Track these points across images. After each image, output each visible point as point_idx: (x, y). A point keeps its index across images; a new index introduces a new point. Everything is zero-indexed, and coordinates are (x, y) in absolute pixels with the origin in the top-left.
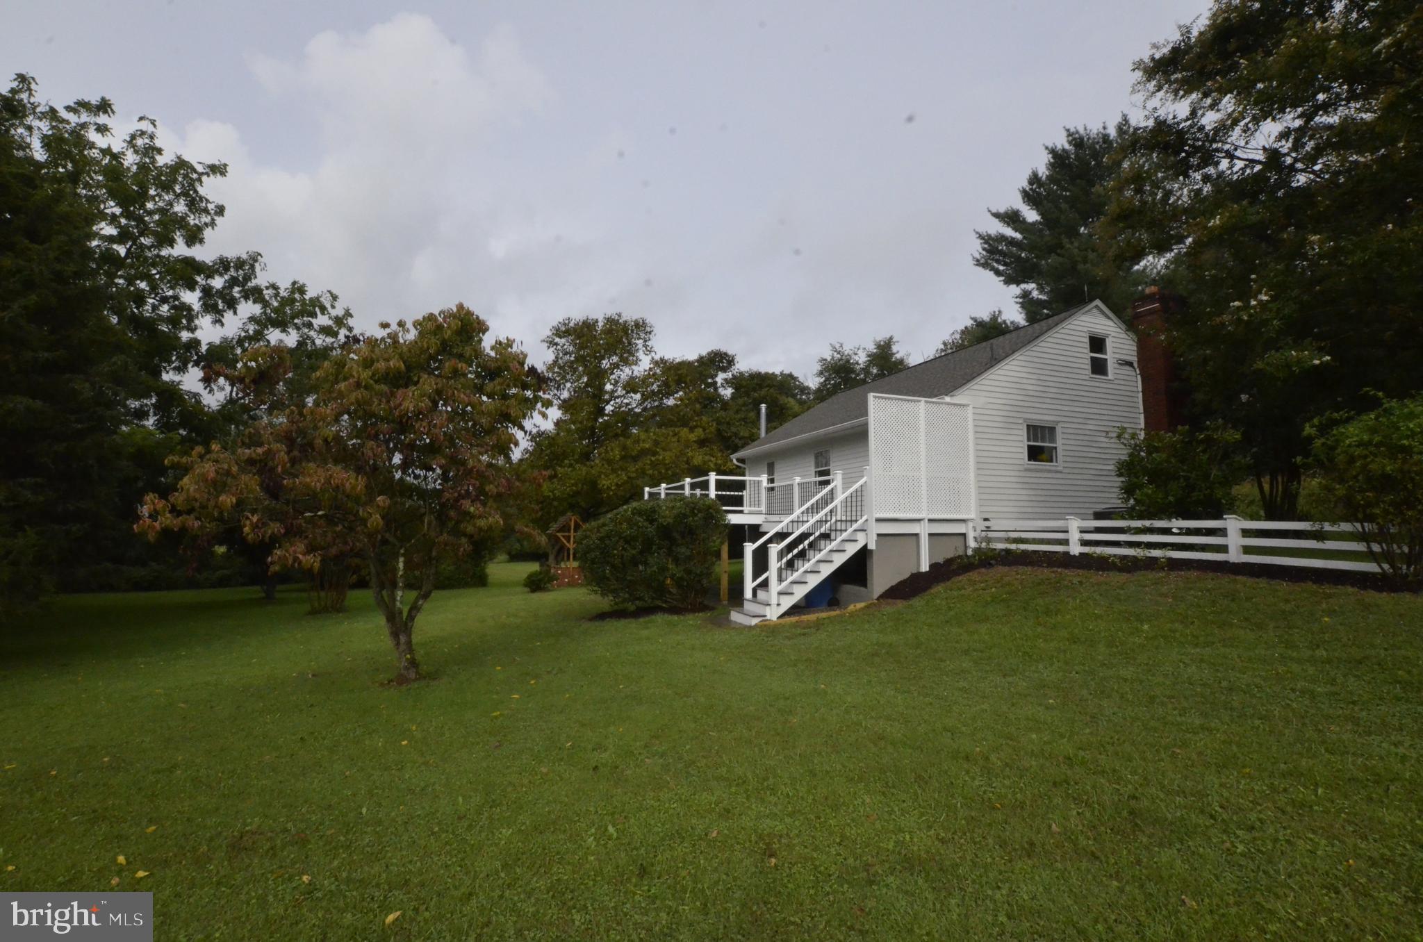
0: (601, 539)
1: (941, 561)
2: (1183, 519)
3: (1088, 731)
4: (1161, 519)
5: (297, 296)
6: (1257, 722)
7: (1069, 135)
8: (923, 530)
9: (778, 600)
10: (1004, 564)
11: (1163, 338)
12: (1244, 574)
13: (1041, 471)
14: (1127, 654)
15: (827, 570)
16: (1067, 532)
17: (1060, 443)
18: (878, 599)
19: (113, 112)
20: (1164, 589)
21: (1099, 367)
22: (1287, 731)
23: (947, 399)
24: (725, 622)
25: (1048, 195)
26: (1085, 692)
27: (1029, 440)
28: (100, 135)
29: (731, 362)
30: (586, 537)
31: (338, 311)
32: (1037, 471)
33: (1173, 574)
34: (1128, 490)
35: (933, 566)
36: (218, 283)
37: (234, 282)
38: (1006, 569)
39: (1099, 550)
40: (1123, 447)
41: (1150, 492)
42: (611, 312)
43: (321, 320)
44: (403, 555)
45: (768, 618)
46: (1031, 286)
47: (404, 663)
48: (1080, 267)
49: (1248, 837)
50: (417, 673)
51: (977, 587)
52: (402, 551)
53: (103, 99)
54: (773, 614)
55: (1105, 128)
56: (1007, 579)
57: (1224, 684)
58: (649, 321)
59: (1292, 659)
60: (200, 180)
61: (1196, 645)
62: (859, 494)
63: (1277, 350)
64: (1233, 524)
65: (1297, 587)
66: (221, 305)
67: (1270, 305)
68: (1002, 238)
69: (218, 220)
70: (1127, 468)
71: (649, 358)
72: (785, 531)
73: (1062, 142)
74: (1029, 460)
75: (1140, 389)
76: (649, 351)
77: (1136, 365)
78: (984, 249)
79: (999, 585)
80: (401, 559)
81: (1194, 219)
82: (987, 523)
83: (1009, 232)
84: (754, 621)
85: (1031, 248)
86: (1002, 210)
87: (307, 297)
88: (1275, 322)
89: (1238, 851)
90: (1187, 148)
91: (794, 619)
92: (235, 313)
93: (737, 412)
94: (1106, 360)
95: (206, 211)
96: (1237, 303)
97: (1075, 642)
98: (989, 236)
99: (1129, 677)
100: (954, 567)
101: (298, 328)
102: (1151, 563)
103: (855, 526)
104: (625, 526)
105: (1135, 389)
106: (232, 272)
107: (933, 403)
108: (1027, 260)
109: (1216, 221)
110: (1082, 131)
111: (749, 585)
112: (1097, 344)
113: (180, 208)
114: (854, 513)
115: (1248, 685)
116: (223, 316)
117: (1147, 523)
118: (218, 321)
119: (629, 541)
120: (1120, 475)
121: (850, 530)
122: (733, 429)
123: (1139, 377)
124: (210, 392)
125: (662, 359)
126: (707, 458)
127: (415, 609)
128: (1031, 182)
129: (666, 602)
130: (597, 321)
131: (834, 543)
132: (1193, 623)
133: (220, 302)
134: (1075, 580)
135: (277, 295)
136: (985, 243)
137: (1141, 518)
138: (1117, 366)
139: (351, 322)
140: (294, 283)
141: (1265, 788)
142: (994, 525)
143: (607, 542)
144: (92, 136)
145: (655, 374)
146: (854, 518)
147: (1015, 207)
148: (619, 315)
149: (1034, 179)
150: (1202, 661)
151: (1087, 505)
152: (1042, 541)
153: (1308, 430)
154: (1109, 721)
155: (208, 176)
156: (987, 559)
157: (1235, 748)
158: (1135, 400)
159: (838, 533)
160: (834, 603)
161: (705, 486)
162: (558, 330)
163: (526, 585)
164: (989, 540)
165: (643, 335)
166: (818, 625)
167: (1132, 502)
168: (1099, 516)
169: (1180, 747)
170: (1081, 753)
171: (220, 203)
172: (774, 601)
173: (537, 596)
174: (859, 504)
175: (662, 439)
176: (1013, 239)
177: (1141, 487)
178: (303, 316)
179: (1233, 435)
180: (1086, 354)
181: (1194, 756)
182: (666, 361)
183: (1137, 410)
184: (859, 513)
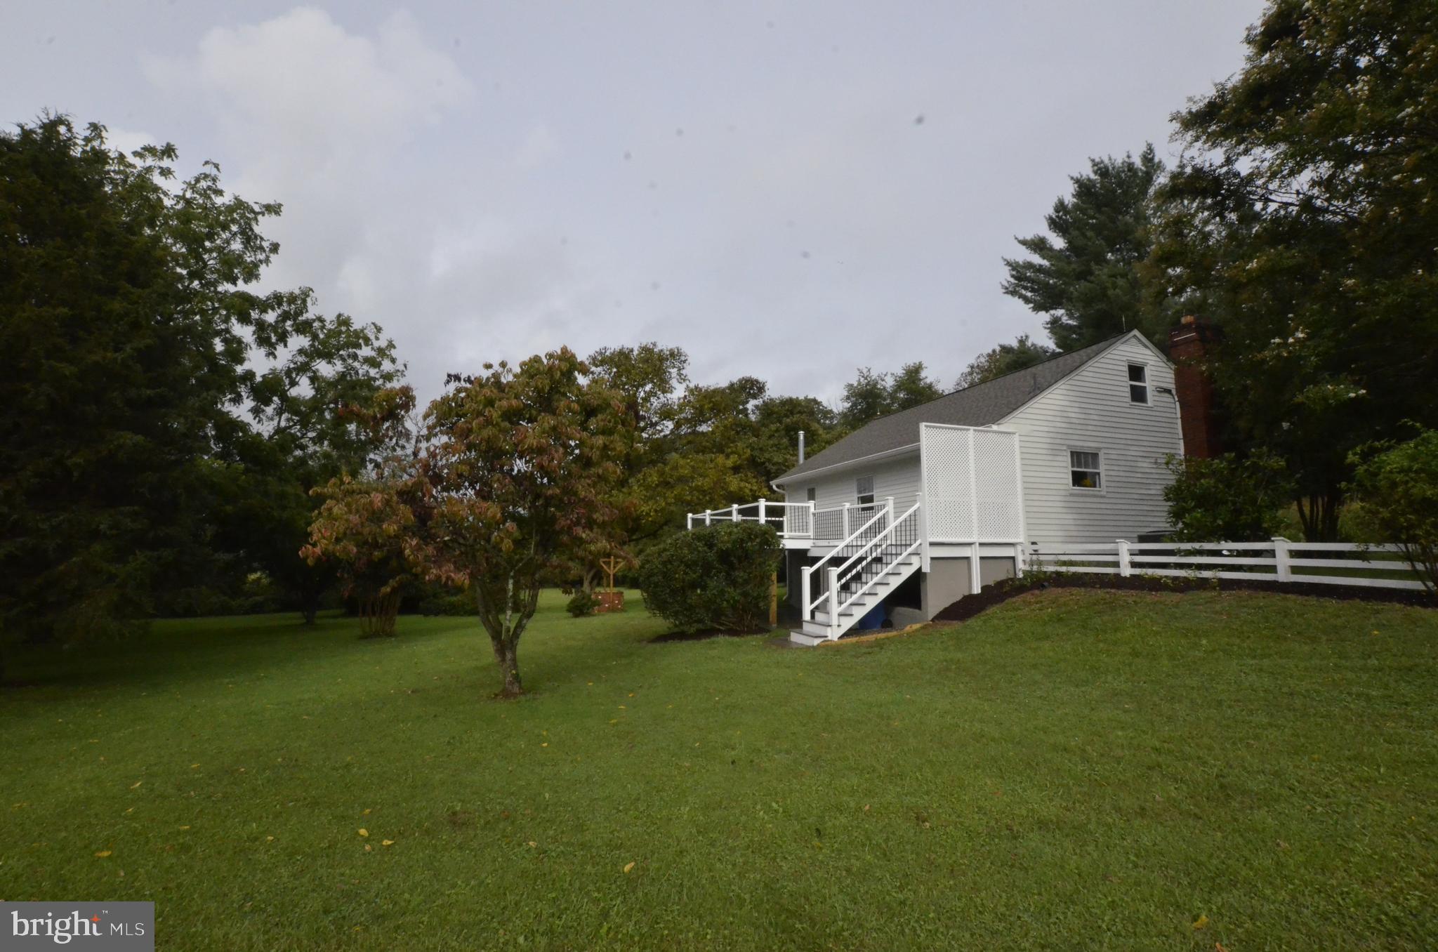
0: (664, 563)
1: (992, 583)
2: (1233, 541)
3: (1167, 728)
4: (1210, 541)
5: (344, 329)
6: (1319, 720)
7: (1094, 165)
8: (975, 554)
9: (839, 621)
10: (1058, 586)
11: (1204, 368)
12: (1293, 593)
13: (1086, 496)
14: (1189, 665)
15: (884, 592)
16: (1118, 555)
17: (1102, 469)
18: (933, 620)
19: (177, 157)
20: (1218, 607)
21: (1138, 395)
22: (1347, 727)
23: (995, 427)
24: (785, 643)
25: (1075, 222)
26: (1156, 699)
27: (1073, 466)
28: (163, 178)
29: (761, 389)
30: (648, 562)
31: (382, 343)
32: (1082, 496)
33: (1225, 594)
34: (1177, 515)
35: (985, 588)
36: (271, 317)
37: (285, 316)
38: (1060, 590)
39: (1150, 572)
40: (1170, 472)
41: (1199, 515)
42: (646, 341)
43: (365, 352)
44: (512, 577)
45: (829, 638)
46: (1060, 312)
47: (509, 679)
48: (1110, 292)
49: (1325, 802)
50: (520, 688)
51: (1033, 607)
52: (512, 574)
53: (168, 144)
54: (834, 634)
55: (1129, 157)
56: (1062, 600)
57: (1285, 690)
58: (684, 349)
59: (1346, 668)
60: (256, 219)
61: (1254, 657)
62: (913, 518)
63: (1316, 384)
64: (1282, 546)
65: (1346, 604)
66: (274, 339)
67: (1308, 343)
68: (1029, 266)
69: (273, 257)
70: (1174, 493)
71: (684, 385)
72: (840, 555)
73: (1088, 172)
74: (1074, 485)
75: (1179, 415)
76: (682, 378)
77: (1174, 392)
78: (1012, 276)
79: (1054, 606)
80: (511, 581)
81: (1234, 262)
82: (1035, 547)
83: (1037, 259)
84: (816, 642)
85: (1058, 274)
86: (1029, 237)
87: (352, 329)
88: (1312, 358)
89: (1318, 811)
90: (1223, 192)
91: (853, 639)
92: (286, 346)
93: (770, 437)
94: (1145, 387)
95: (262, 249)
96: (1277, 340)
97: (1138, 657)
98: (1017, 263)
99: (1195, 686)
100: (1006, 589)
101: (344, 360)
102: (1203, 584)
103: (910, 550)
104: (686, 551)
105: (1174, 416)
106: (285, 307)
107: (982, 431)
108: (1055, 286)
109: (1253, 264)
110: (1106, 161)
111: (807, 607)
112: (1136, 372)
113: (237, 246)
114: (908, 538)
115: (1307, 691)
116: (275, 349)
117: (1197, 546)
118: (271, 354)
119: (690, 565)
120: (1168, 500)
121: (905, 554)
122: (767, 455)
123: (1178, 404)
124: (259, 422)
125: (696, 387)
126: (742, 484)
127: (520, 627)
128: (1057, 210)
129: (722, 624)
130: (632, 350)
131: (890, 567)
132: (1249, 637)
133: (273, 335)
134: (1130, 600)
135: (323, 327)
136: (1013, 270)
137: (1190, 540)
138: (1156, 393)
139: (394, 353)
140: (339, 316)
141: (1333, 768)
142: (1042, 548)
143: (669, 566)
144: (157, 179)
145: (689, 401)
146: (908, 543)
147: (1041, 235)
148: (654, 345)
149: (1060, 206)
150: (1261, 670)
151: (1131, 529)
152: (1090, 564)
153: (1351, 458)
154: (1185, 721)
155: (263, 215)
156: (1038, 582)
157: (1302, 740)
158: (1175, 426)
159: (894, 557)
160: (887, 624)
161: (755, 511)
162: (594, 359)
163: (569, 610)
164: (1040, 563)
165: (677, 364)
166: (880, 645)
167: (1180, 525)
168: (1142, 539)
169: (1254, 739)
170: (1166, 745)
171: (275, 241)
172: (835, 621)
173: (582, 621)
174: (913, 528)
175: (701, 465)
176: (1041, 266)
177: (1189, 511)
178: (348, 349)
179: (1278, 463)
180: (1125, 383)
181: (1267, 746)
182: (701, 390)
183: (1176, 436)
184: (913, 537)
